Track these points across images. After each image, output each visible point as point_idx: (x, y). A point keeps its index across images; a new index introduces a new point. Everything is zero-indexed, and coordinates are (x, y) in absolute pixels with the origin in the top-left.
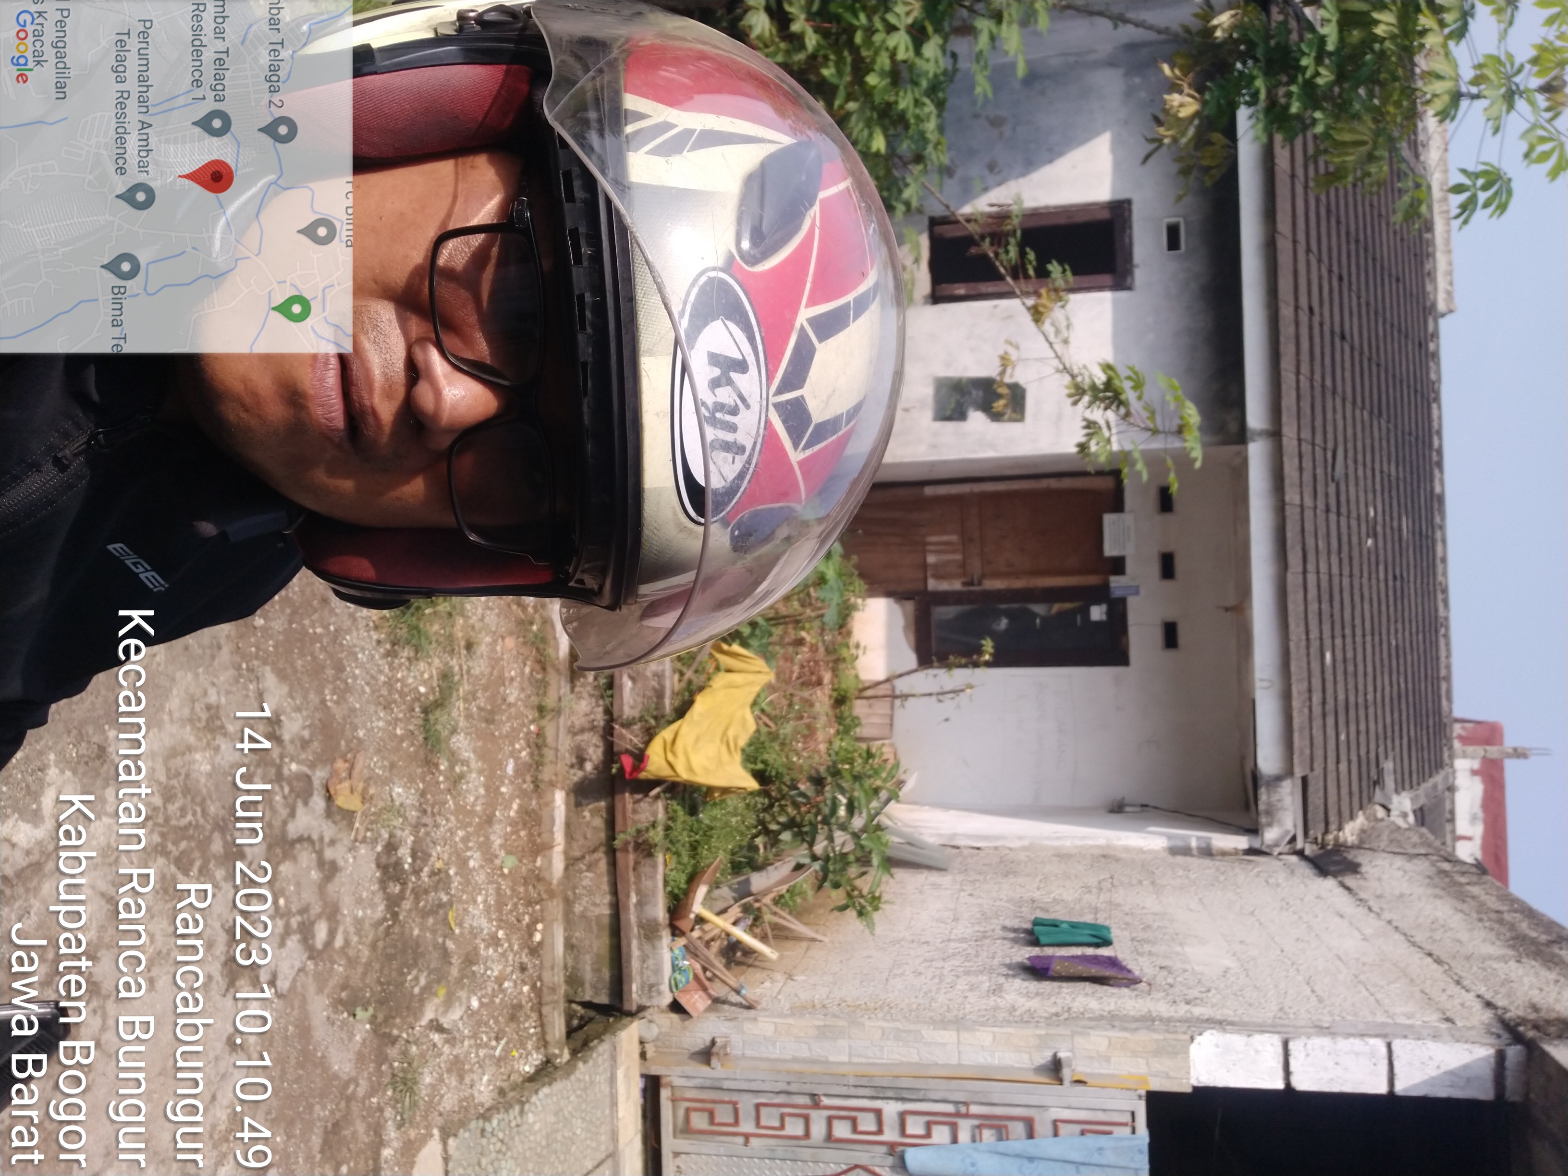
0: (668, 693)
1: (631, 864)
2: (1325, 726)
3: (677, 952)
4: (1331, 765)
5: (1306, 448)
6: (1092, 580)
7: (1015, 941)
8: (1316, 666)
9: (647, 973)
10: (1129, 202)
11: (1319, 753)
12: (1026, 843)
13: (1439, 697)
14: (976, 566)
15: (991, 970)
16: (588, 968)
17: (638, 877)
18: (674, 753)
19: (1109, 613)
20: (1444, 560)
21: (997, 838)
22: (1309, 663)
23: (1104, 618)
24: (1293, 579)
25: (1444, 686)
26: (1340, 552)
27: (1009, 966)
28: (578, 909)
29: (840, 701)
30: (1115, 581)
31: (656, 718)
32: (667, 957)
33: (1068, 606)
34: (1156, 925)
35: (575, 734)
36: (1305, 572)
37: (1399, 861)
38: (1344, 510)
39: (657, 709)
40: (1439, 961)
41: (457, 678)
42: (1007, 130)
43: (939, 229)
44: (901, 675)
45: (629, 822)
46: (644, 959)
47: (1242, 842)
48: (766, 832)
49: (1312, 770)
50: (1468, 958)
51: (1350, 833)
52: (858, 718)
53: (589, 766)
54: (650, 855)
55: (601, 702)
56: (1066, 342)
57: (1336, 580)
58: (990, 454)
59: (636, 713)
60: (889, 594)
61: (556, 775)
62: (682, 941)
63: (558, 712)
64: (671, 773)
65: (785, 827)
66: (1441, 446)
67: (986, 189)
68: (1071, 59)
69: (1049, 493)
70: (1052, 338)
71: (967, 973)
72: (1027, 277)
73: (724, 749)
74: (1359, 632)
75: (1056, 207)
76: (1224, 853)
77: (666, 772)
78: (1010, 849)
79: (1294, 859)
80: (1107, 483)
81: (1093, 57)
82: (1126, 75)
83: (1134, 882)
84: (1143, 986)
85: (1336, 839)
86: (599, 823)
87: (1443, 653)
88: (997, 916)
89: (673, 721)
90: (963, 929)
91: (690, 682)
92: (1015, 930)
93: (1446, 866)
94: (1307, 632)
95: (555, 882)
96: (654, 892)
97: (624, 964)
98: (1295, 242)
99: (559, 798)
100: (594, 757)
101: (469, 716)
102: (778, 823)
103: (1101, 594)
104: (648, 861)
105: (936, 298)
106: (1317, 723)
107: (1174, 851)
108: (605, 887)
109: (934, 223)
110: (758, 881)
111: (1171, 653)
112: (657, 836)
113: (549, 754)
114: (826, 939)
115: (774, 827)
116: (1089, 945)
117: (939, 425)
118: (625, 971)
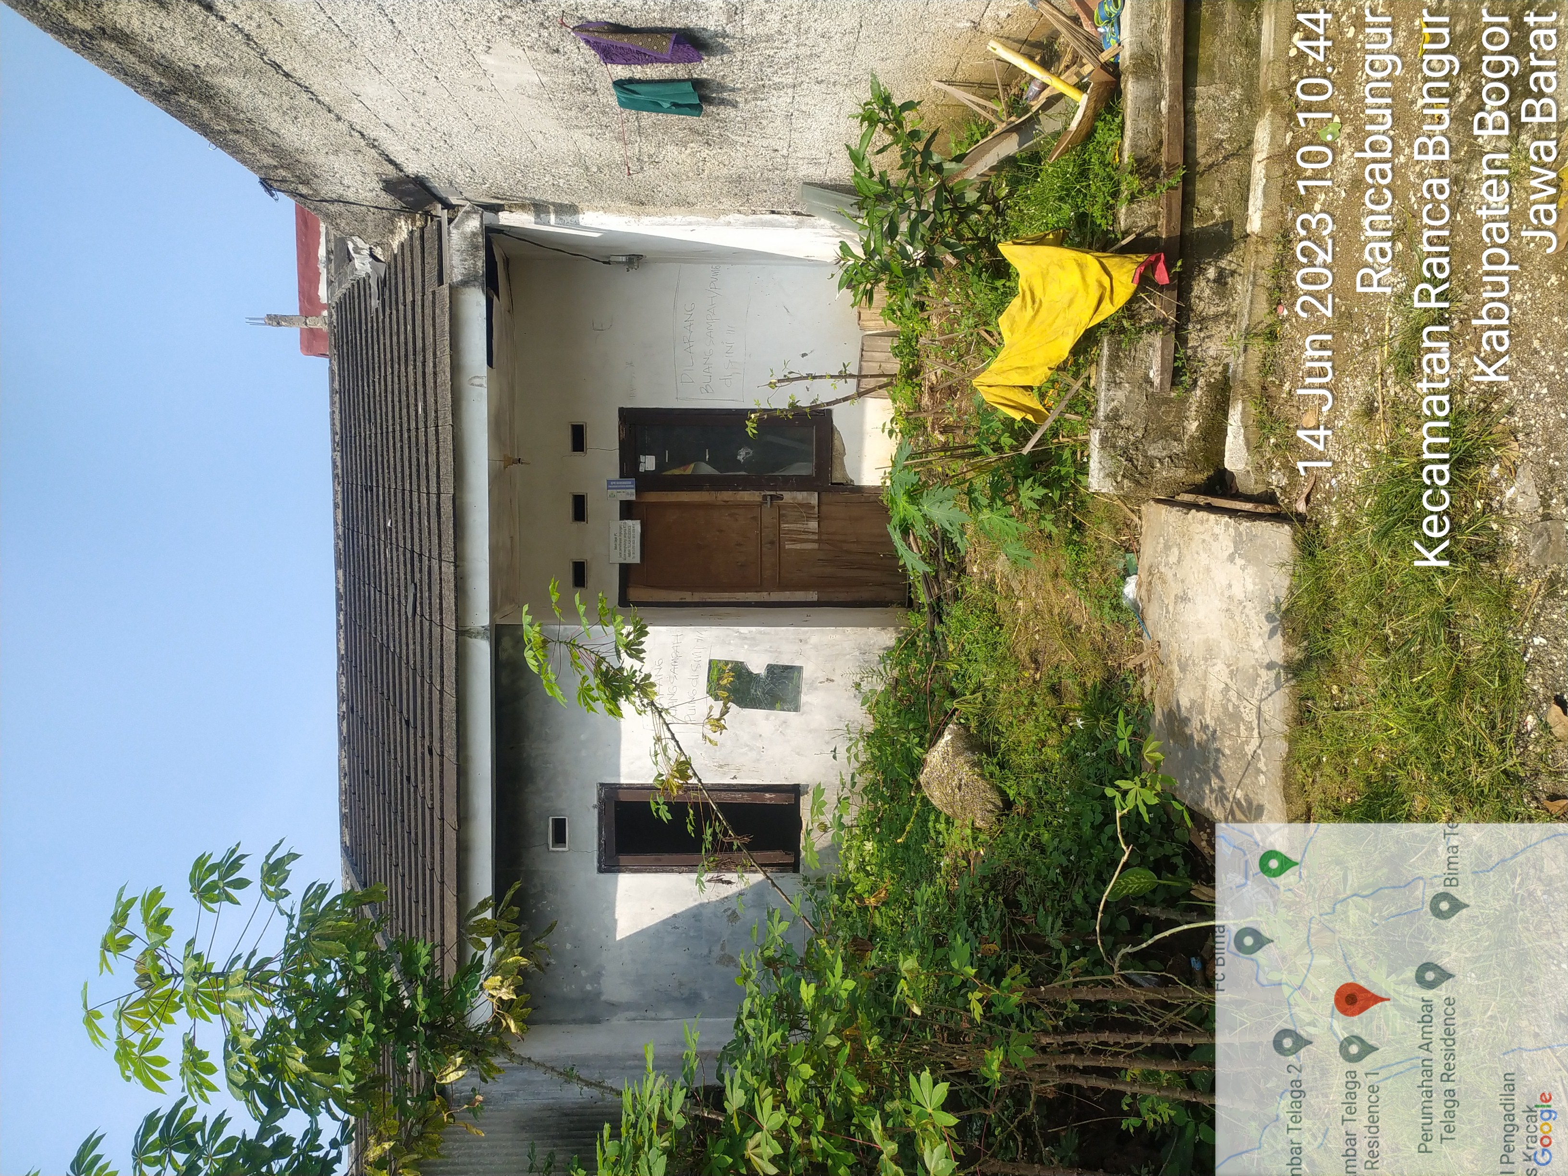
0: (1104, 363)
1: (1164, 149)
2: (423, 339)
3: (1113, 42)
4: (418, 297)
5: (436, 618)
6: (653, 497)
7: (722, 88)
8: (431, 400)
9: (1152, 12)
10: (600, 871)
11: (428, 311)
12: (723, 219)
13: (339, 375)
14: (768, 516)
15: (743, 43)
16: (1228, 17)
17: (1156, 133)
18: (1101, 285)
19: (637, 463)
20: (336, 506)
21: (753, 223)
22: (436, 402)
23: (642, 458)
24: (448, 488)
25: (336, 385)
26: (412, 513)
27: (724, 50)
28: (1237, 93)
29: (912, 373)
30: (629, 494)
31: (1123, 330)
32: (1126, 35)
33: (677, 472)
34: (573, 113)
35: (1226, 313)
36: (438, 495)
37: (350, 195)
38: (408, 555)
39: (1120, 342)
40: (277, 66)
41: (1390, 370)
42: (717, 951)
43: (790, 860)
44: (845, 399)
45: (1163, 202)
46: (1155, 30)
47: (506, 219)
48: (994, 202)
49: (434, 293)
50: (247, 71)
51: (403, 229)
52: (896, 355)
53: (1211, 273)
54: (1139, 161)
55: (1190, 352)
56: (658, 739)
57: (415, 487)
58: (744, 630)
59: (1146, 338)
60: (860, 489)
61: (1257, 252)
62: (1105, 57)
63: (1249, 334)
64: (1104, 261)
65: (973, 208)
66: (338, 615)
67: (741, 894)
68: (651, 1014)
69: (692, 588)
70: (671, 744)
71: (769, 38)
72: (695, 806)
73: (1038, 294)
74: (398, 434)
75: (672, 871)
76: (523, 207)
77: (1112, 262)
78: (739, 212)
79: (454, 200)
80: (634, 594)
81: (632, 1014)
82: (599, 994)
83: (606, 170)
84: (573, 23)
85: (414, 222)
86: (1204, 203)
87: (337, 416)
88: (744, 121)
89: (1099, 326)
90: (779, 101)
91: (1076, 376)
92: (723, 102)
93: (303, 190)
94: (437, 431)
95: (1268, 112)
96: (1138, 113)
97: (1181, 21)
98: (442, 819)
99: (1255, 224)
100: (1203, 284)
101: (1377, 320)
102: (980, 212)
103: (645, 483)
104: (1142, 153)
105: (796, 790)
106: (429, 341)
107: (572, 209)
108: (1200, 120)
109: (795, 867)
110: (1010, 146)
111: (578, 421)
112: (1129, 184)
113: (1265, 279)
114: (934, 83)
115: (985, 208)
116: (640, 82)
117: (797, 663)
118: (1181, 13)
